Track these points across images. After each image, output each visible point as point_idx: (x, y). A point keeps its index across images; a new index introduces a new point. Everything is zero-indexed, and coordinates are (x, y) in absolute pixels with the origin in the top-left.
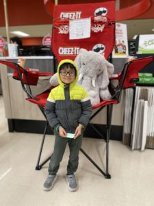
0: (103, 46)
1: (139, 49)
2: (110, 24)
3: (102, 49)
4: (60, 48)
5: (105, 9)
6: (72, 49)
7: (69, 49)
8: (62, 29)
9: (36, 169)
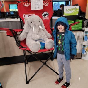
0: (48, 13)
1: (64, 13)
3: (47, 14)
4: (24, 15)
6: (31, 15)
7: (29, 15)
8: (26, 4)
9: (27, 83)
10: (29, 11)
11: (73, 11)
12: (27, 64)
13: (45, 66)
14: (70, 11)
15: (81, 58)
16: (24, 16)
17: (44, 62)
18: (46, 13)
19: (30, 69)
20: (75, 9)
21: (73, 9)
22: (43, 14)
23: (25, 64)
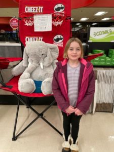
0: (62, 37)
1: (90, 38)
2: (66, 19)
3: (61, 39)
4: (27, 37)
5: (63, 6)
6: (37, 38)
7: (34, 38)
8: (28, 22)
9: (13, 140)
11: (106, 35)
14: (100, 34)
15: (112, 112)
16: (27, 39)
20: (109, 32)
21: (106, 32)
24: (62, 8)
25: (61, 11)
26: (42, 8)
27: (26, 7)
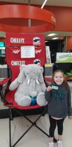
0: (39, 60)
6: (21, 62)
10: (18, 57)
11: (67, 58)
12: (12, 120)
13: (34, 127)
16: (13, 63)
17: (33, 122)
18: (37, 60)
19: (15, 128)
22: (35, 61)
23: (10, 120)
24: (39, 40)
25: (38, 42)
26: (24, 39)
27: (11, 39)
